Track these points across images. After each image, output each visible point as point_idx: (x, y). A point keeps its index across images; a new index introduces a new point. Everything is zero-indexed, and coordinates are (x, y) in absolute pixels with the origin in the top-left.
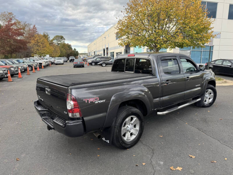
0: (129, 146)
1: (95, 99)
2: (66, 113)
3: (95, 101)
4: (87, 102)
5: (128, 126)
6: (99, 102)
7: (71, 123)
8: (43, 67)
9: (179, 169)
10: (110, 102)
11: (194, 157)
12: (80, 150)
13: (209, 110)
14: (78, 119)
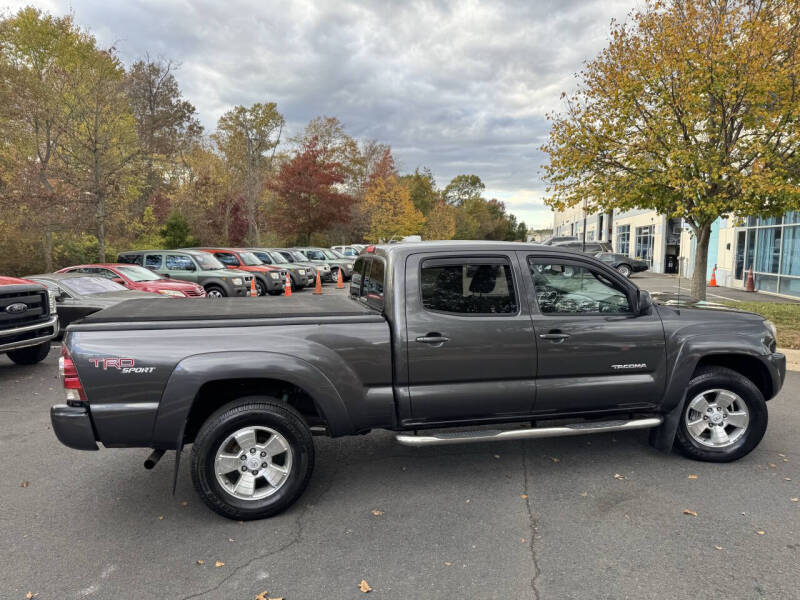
3: (122, 368)
4: (97, 366)
5: (248, 455)
10: (169, 376)
13: (696, 474)
14: (78, 404)
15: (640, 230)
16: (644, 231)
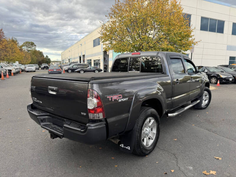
0: (148, 152)
1: (119, 97)
2: (85, 114)
3: (119, 99)
4: (110, 100)
5: (147, 129)
6: (122, 100)
7: (92, 126)
8: (12, 74)
9: (213, 172)
10: (132, 101)
11: (220, 159)
12: (91, 161)
13: (207, 112)
14: (100, 121)
15: (95, 61)
16: (96, 61)
